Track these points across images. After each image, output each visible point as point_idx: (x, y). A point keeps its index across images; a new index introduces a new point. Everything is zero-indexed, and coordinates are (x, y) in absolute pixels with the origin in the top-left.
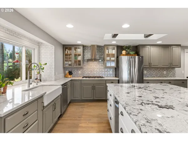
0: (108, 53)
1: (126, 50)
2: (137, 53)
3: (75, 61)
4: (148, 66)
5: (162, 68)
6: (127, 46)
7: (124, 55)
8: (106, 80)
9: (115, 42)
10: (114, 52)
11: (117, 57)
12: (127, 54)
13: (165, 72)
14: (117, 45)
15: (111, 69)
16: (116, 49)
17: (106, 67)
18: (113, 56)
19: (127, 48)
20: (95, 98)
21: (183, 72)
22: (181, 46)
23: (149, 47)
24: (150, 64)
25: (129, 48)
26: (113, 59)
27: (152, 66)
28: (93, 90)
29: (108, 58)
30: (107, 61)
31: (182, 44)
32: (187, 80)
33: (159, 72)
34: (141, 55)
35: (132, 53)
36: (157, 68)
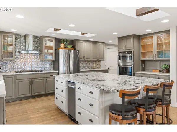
0: (46, 45)
1: (64, 44)
2: (74, 47)
3: (4, 52)
4: (82, 59)
5: (92, 60)
6: (65, 39)
7: (62, 48)
8: (45, 73)
9: (55, 35)
10: (52, 44)
11: (56, 50)
12: (65, 47)
13: (94, 65)
14: (55, 37)
15: (48, 62)
16: (54, 41)
17: (44, 60)
18: (51, 48)
19: (65, 41)
20: (33, 94)
21: (106, 64)
22: (105, 43)
23: (83, 42)
24: (84, 57)
25: (66, 42)
26: (51, 51)
27: (85, 59)
28: (30, 86)
29: (46, 51)
30: (45, 53)
31: (106, 42)
32: (108, 70)
33: (90, 64)
34: (77, 50)
35: (69, 47)
36: (88, 61)
